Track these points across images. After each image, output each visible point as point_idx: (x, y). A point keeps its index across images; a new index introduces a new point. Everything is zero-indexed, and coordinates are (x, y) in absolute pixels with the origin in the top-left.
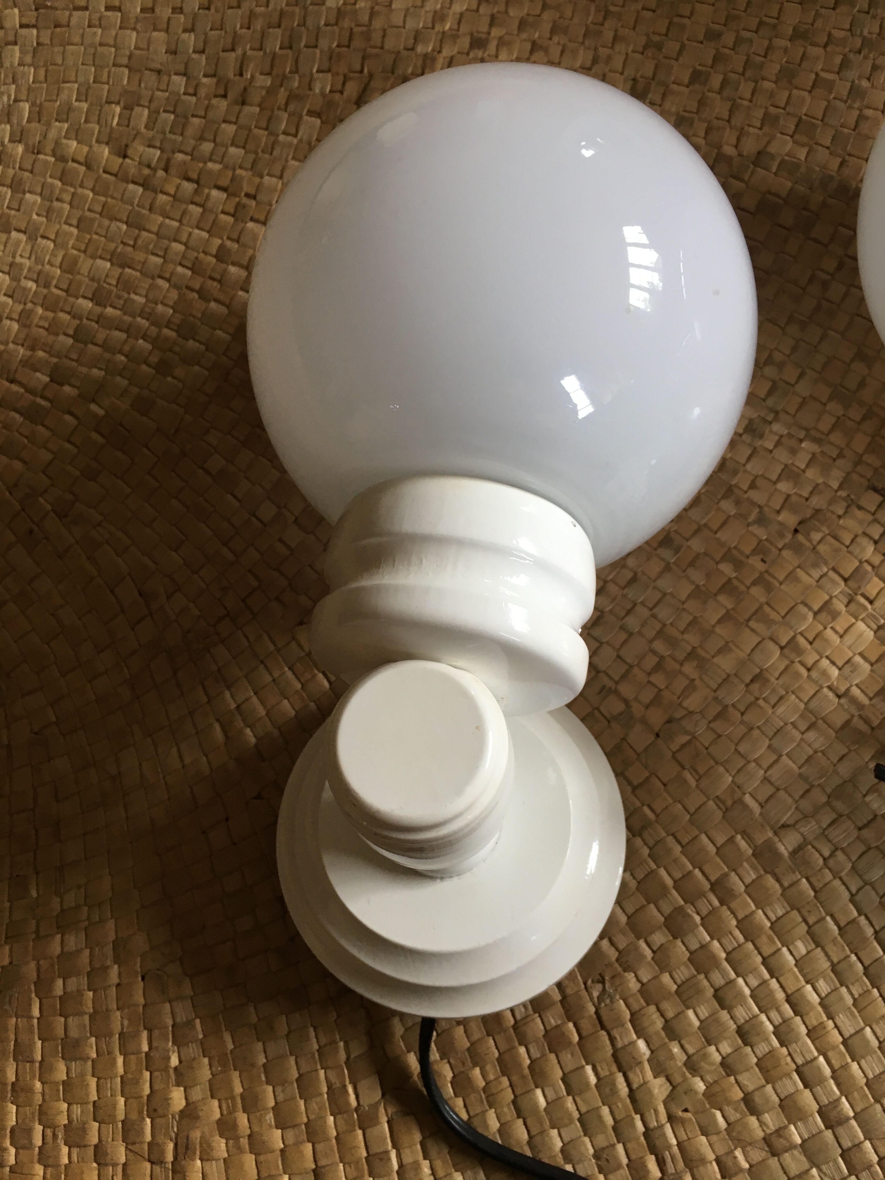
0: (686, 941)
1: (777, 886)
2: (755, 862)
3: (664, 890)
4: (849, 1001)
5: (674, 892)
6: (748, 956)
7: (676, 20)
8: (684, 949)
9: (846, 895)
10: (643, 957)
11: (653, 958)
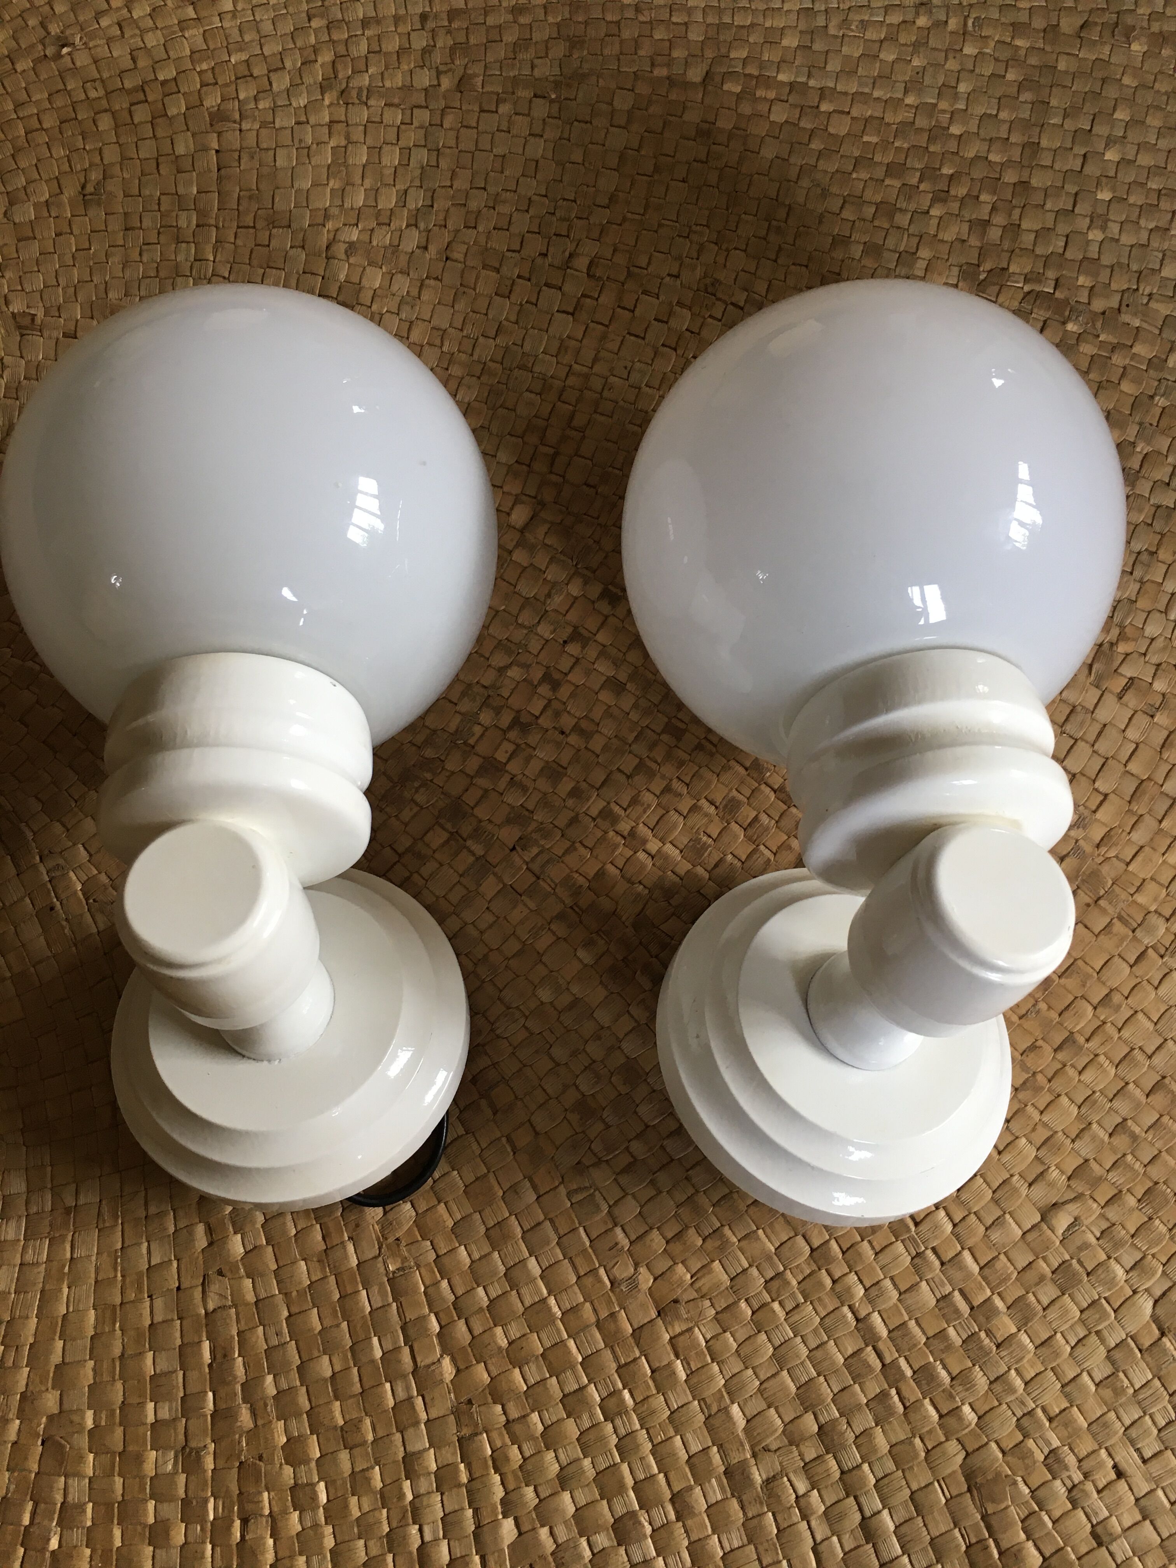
0: (630, 1552)
1: (741, 1515)
2: (725, 1481)
3: (621, 1488)
5: (632, 1494)
8: (626, 1559)
9: (810, 1542)
10: (580, 1557)
11: (590, 1561)
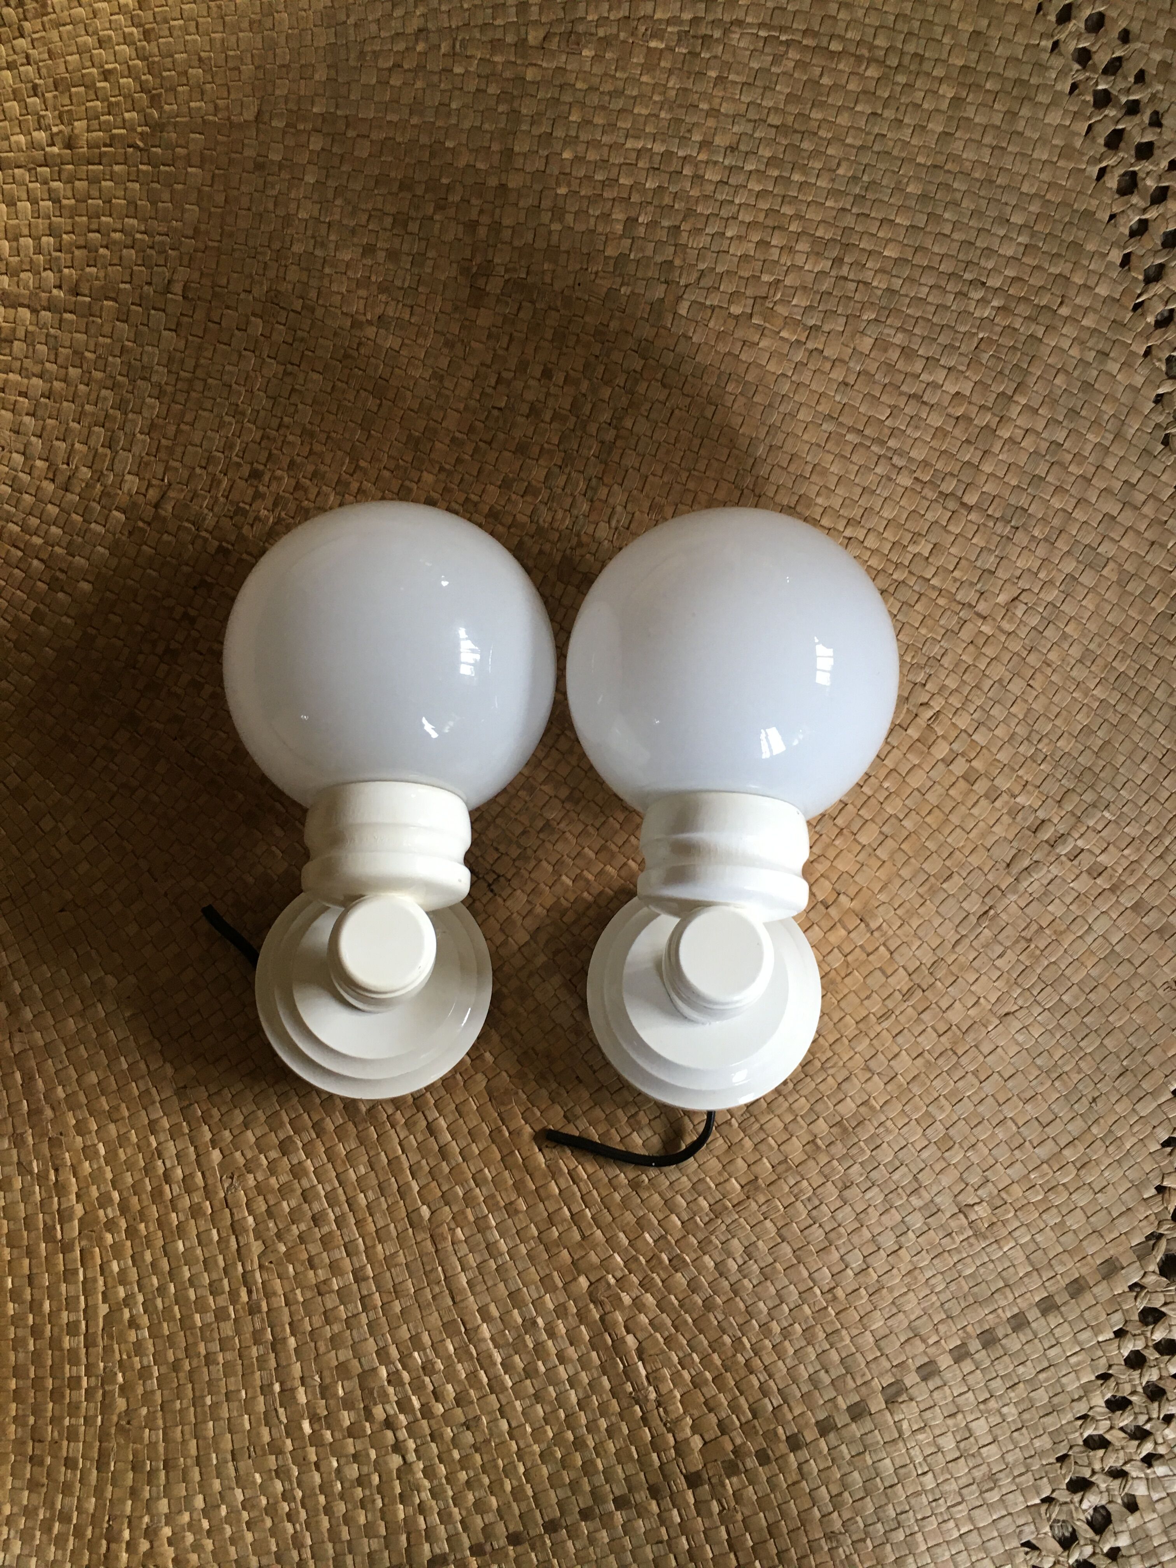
0: (290, 1158)
4: (385, 1206)
5: (288, 1126)
6: (326, 1171)
7: (407, 483)
8: (288, 1163)
9: (397, 1140)
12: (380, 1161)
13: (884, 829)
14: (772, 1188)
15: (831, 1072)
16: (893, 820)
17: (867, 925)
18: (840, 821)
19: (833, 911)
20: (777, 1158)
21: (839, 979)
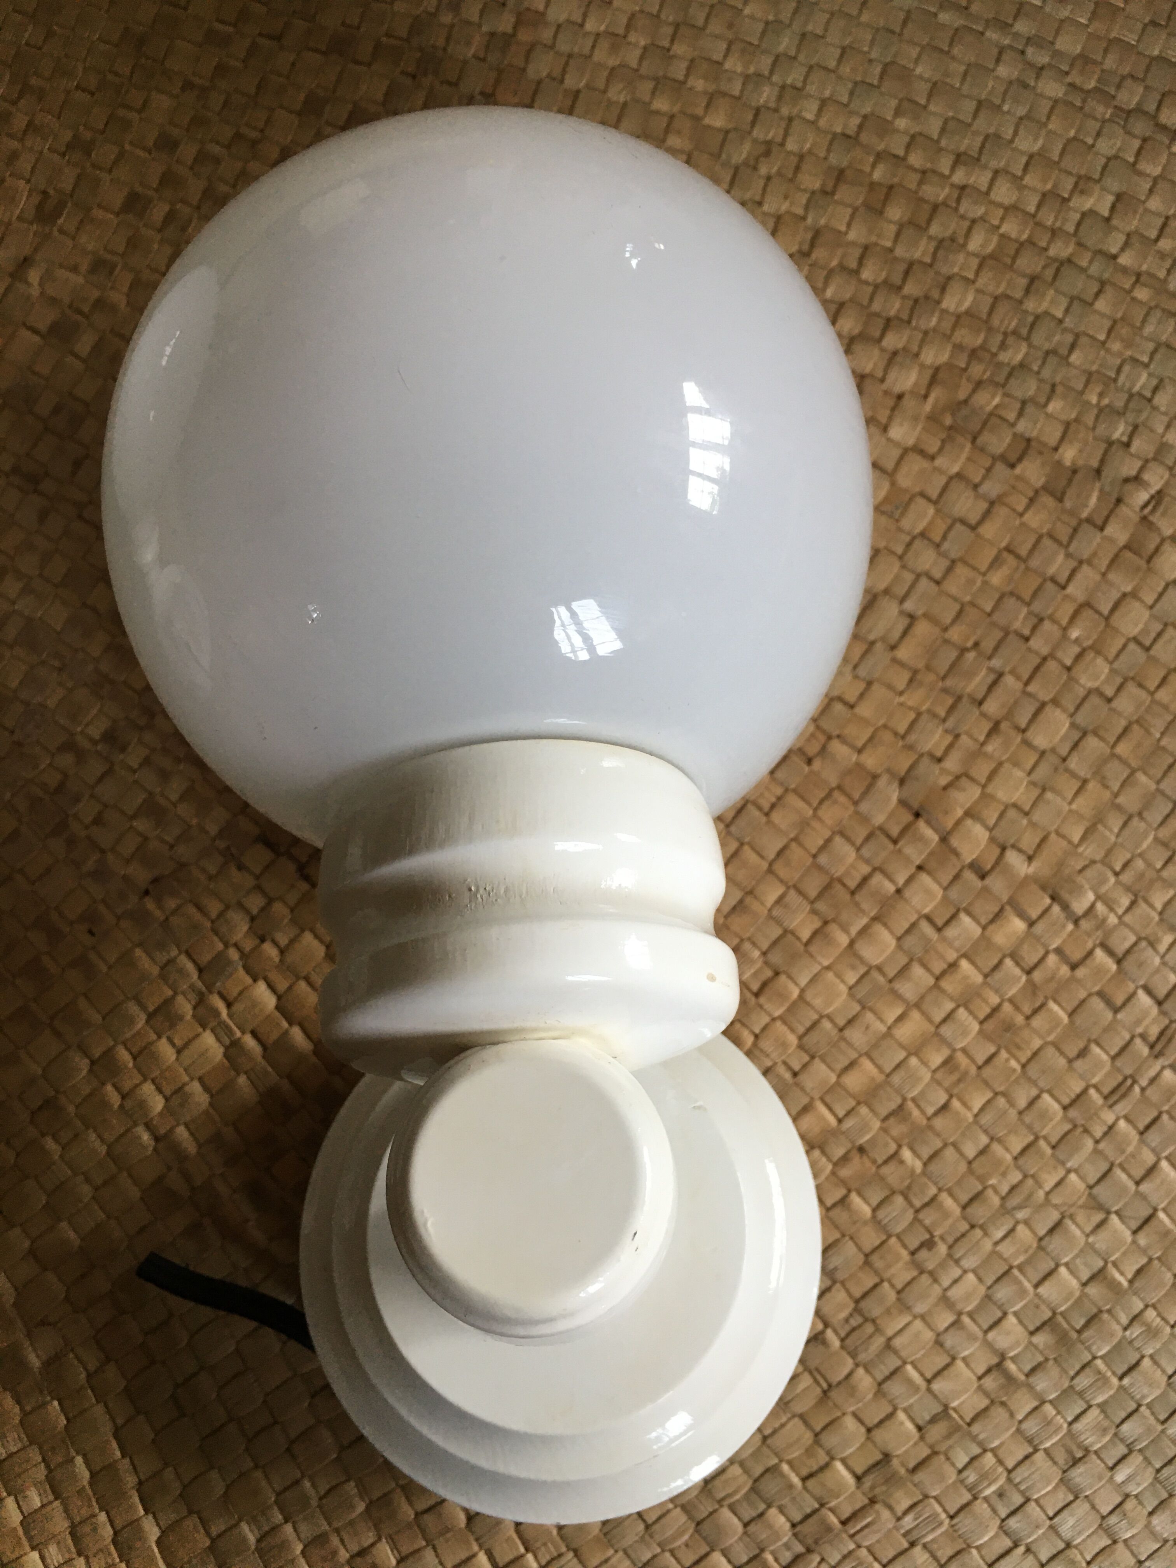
1: (16, 1410)
9: (109, 1427)
12: (74, 1477)
13: (1079, 719)
14: (920, 1476)
15: (1021, 1215)
16: (1095, 700)
17: (1065, 907)
18: (992, 707)
19: (996, 883)
20: (927, 1410)
21: (1020, 1019)
